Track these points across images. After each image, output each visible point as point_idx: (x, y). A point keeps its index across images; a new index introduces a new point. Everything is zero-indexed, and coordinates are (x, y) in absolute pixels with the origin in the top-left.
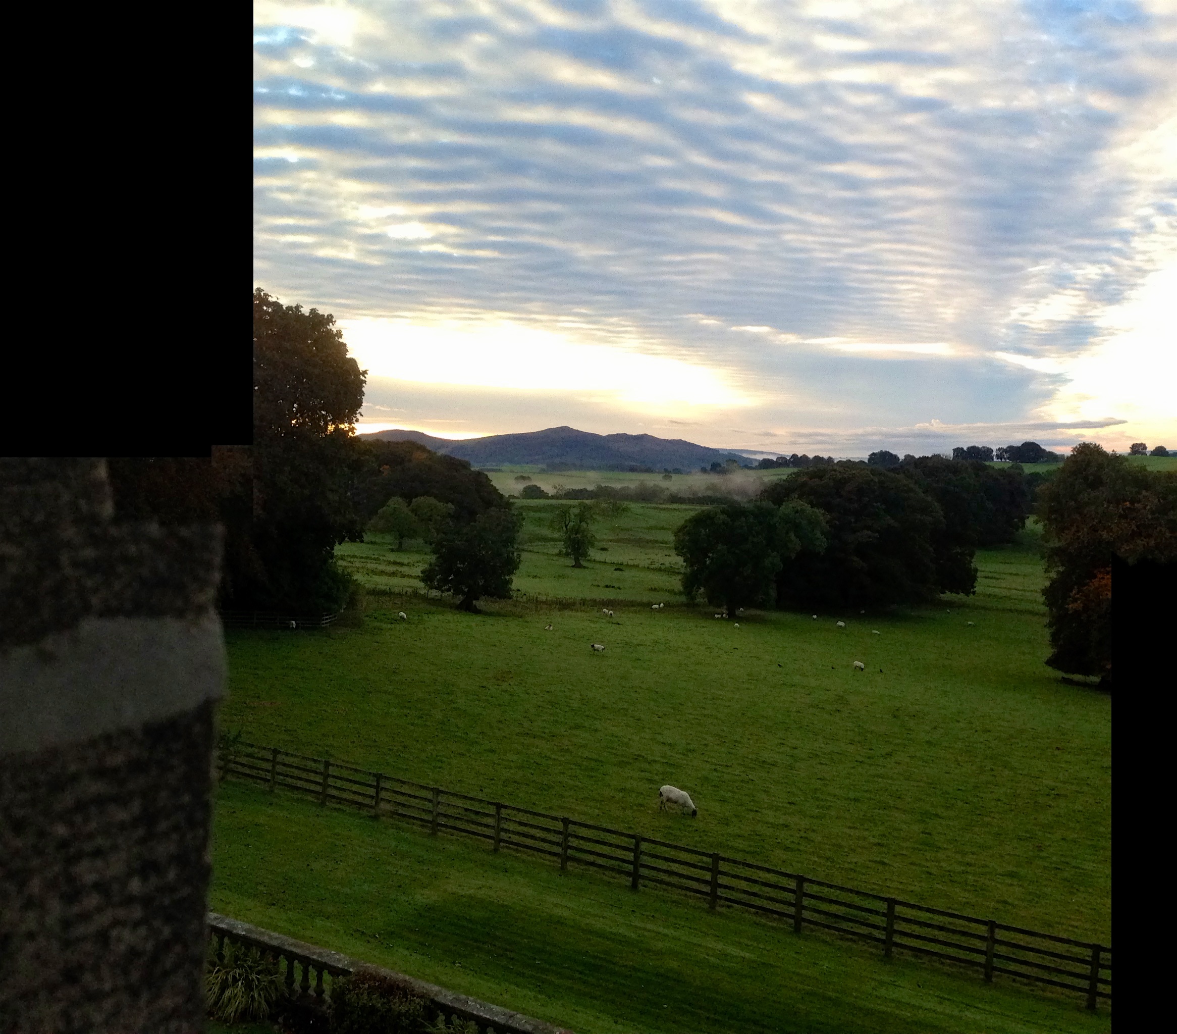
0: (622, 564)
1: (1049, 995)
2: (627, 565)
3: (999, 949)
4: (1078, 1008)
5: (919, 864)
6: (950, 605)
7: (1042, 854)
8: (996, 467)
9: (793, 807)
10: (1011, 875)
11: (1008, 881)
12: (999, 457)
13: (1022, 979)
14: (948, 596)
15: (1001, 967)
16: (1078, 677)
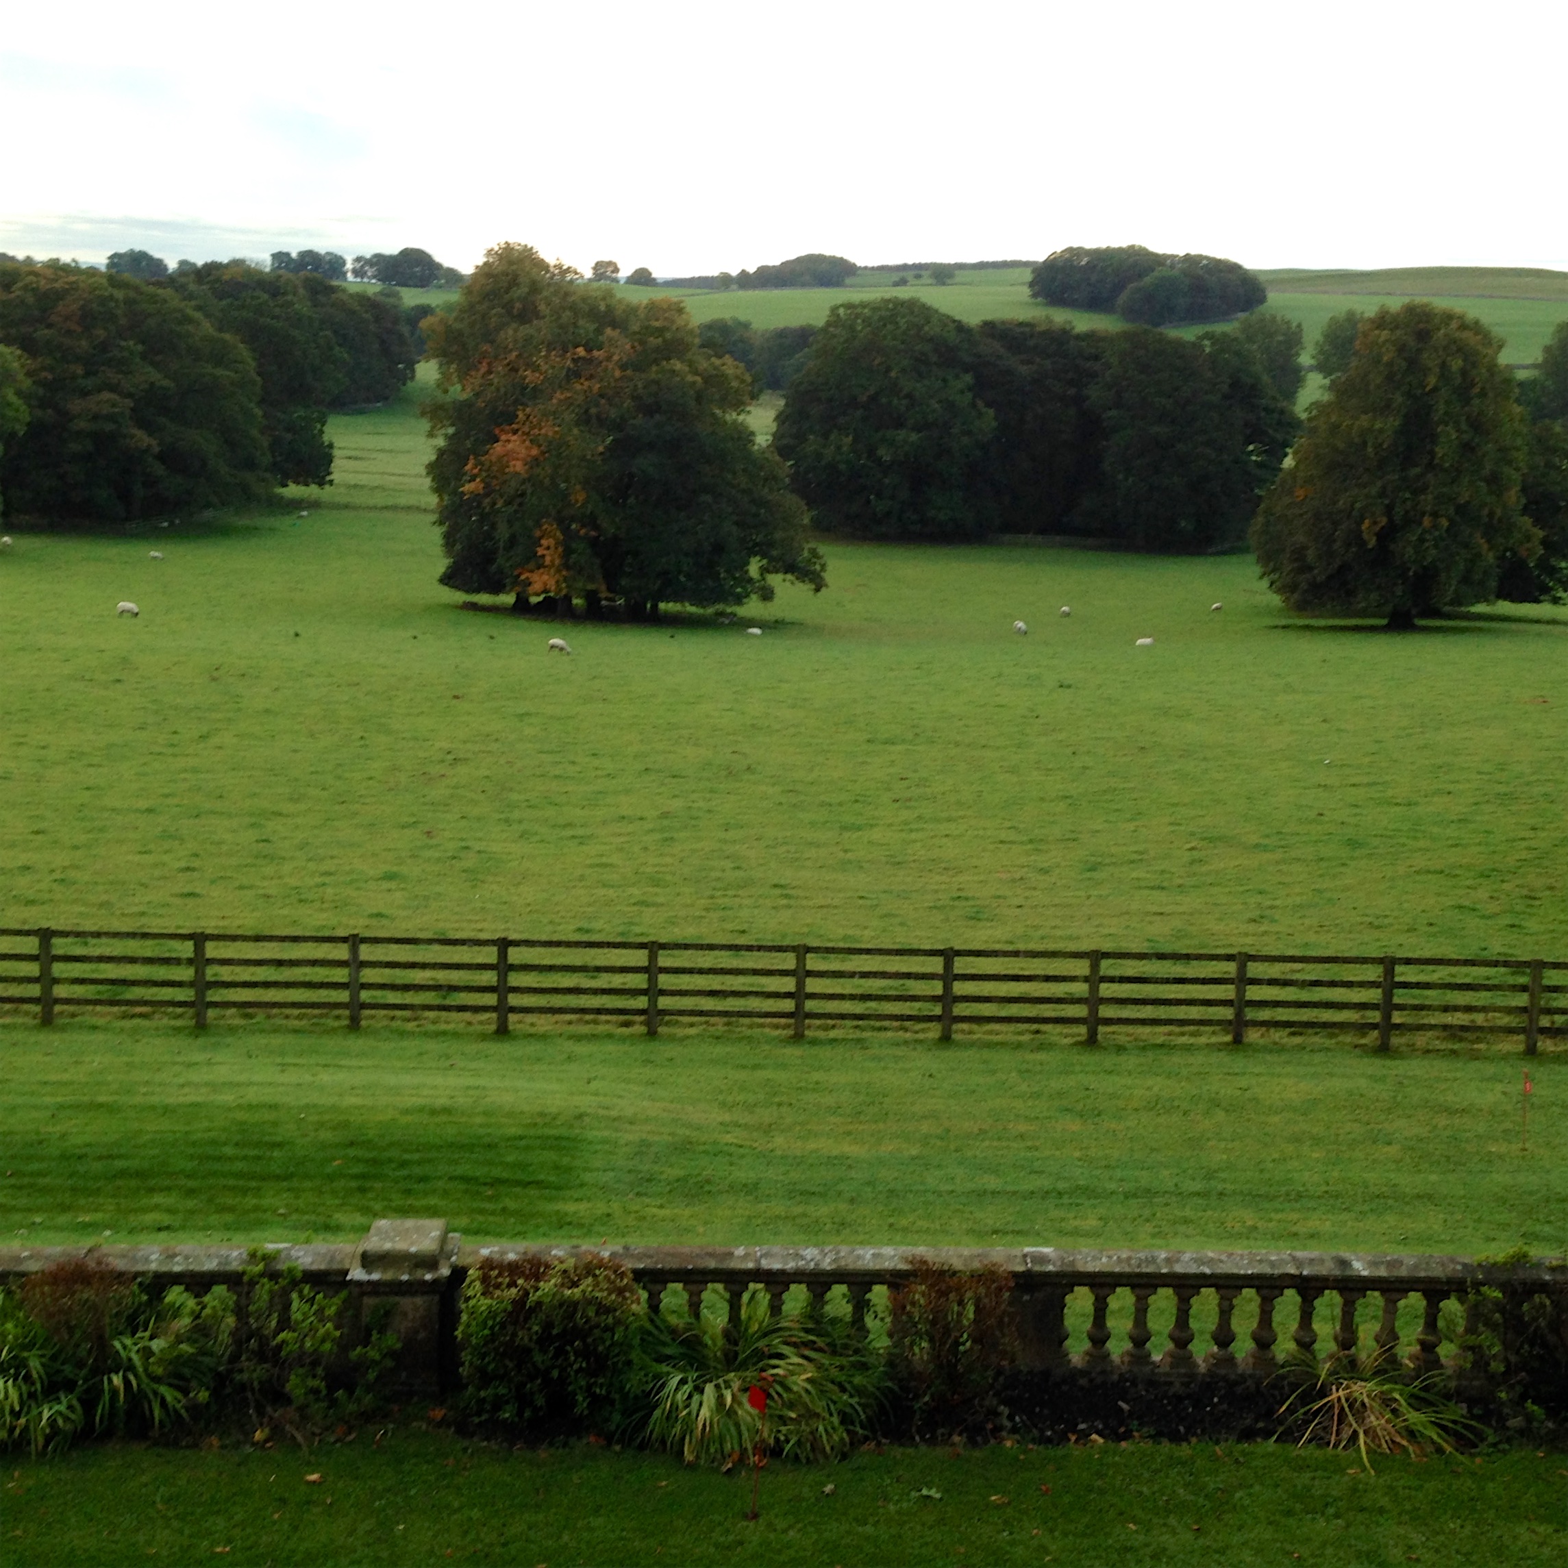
1: (443, 1027)
3: (369, 975)
4: (484, 1037)
5: (251, 887)
6: (296, 505)
7: (434, 842)
8: (353, 289)
9: (40, 837)
10: (390, 877)
11: (386, 885)
12: (356, 272)
13: (407, 1013)
14: (293, 491)
15: (373, 1001)
16: (484, 599)
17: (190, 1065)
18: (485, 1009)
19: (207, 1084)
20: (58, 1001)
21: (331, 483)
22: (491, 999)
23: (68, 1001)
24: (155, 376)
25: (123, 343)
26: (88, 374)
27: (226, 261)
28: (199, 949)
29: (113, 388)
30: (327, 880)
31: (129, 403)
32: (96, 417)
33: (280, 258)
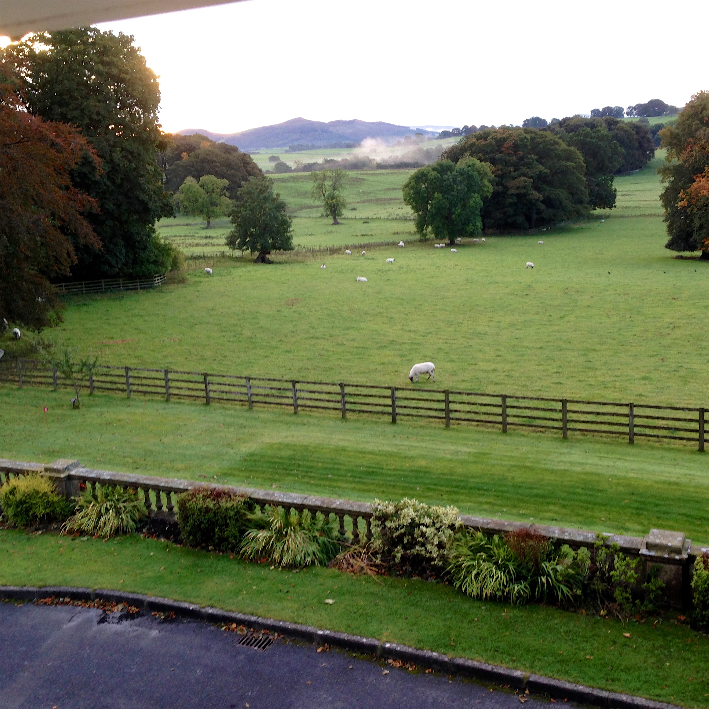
0: (368, 218)
1: (673, 446)
2: (372, 219)
3: (637, 421)
4: (692, 452)
5: (584, 381)
6: (599, 217)
7: (665, 363)
8: (626, 121)
9: (499, 358)
10: (645, 378)
11: (643, 382)
12: (628, 114)
13: (654, 439)
14: (598, 211)
15: (640, 433)
16: (687, 254)
17: (561, 454)
18: (693, 440)
19: (569, 462)
20: (508, 424)
21: (615, 207)
22: (696, 435)
23: (512, 424)
24: (541, 168)
25: (529, 156)
26: (515, 171)
27: (571, 116)
28: (564, 406)
29: (524, 175)
30: (617, 379)
31: (531, 180)
32: (518, 188)
33: (595, 112)
